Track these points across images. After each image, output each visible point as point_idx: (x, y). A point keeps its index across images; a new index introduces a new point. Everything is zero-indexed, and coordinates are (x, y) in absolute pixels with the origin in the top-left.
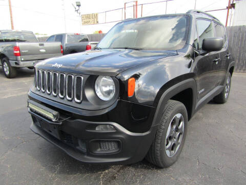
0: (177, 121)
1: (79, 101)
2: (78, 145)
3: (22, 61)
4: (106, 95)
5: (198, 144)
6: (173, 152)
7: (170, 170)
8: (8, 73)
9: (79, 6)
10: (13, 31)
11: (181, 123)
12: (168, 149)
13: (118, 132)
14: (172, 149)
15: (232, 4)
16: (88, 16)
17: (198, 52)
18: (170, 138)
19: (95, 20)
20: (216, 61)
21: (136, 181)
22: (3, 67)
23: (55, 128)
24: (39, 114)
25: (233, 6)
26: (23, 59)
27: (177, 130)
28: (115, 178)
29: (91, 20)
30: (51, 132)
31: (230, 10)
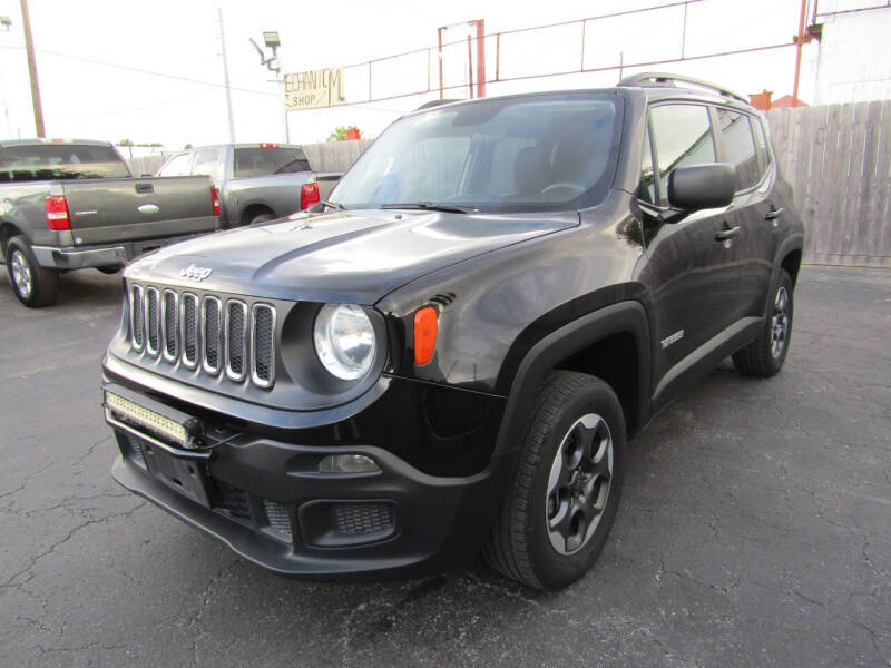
0: (587, 439)
1: (264, 383)
2: (267, 523)
3: (76, 246)
4: (351, 362)
5: (666, 514)
6: (577, 539)
7: (569, 597)
8: (26, 290)
9: (274, 45)
10: (44, 141)
11: (603, 445)
12: (558, 528)
13: (389, 475)
14: (574, 530)
15: (810, 28)
16: (309, 79)
17: (655, 214)
18: (564, 492)
19: (334, 91)
20: (725, 239)
21: (457, 634)
22: (11, 269)
23: (192, 471)
24: (142, 429)
25: (815, 32)
26: (79, 241)
27: (587, 465)
28: (389, 625)
29: (320, 92)
30: (180, 483)
31: (805, 46)
